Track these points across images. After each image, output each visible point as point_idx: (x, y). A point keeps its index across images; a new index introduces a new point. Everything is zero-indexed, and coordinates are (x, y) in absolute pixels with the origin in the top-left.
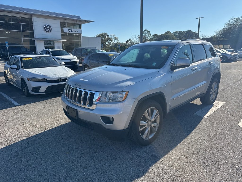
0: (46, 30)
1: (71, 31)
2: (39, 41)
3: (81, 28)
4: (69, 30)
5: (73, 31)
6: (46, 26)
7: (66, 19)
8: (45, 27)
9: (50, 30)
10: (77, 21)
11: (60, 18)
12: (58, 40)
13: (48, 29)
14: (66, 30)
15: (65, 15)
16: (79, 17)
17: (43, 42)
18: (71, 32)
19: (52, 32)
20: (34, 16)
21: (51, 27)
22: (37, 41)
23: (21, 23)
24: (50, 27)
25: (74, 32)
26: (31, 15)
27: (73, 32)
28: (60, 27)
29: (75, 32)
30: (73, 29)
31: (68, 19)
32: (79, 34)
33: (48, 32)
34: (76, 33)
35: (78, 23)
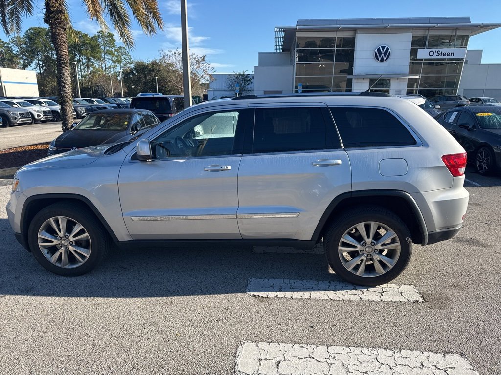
0: (379, 56)
1: (436, 54)
2: (360, 80)
3: (466, 45)
4: (432, 53)
5: (441, 53)
6: (379, 50)
7: (428, 29)
8: (376, 50)
9: (387, 56)
10: (456, 29)
11: (414, 29)
12: (398, 76)
13: (383, 55)
14: (423, 54)
15: (429, 20)
16: (467, 19)
17: (368, 81)
18: (435, 57)
19: (389, 60)
20: (359, 32)
21: (390, 50)
22: (356, 81)
23: (335, 48)
24: (388, 49)
25: (442, 57)
26: (355, 31)
27: (440, 57)
28: (411, 47)
29: (446, 57)
30: (441, 50)
31: (434, 27)
32: (458, 59)
33: (382, 60)
34: (450, 57)
35: (460, 33)
